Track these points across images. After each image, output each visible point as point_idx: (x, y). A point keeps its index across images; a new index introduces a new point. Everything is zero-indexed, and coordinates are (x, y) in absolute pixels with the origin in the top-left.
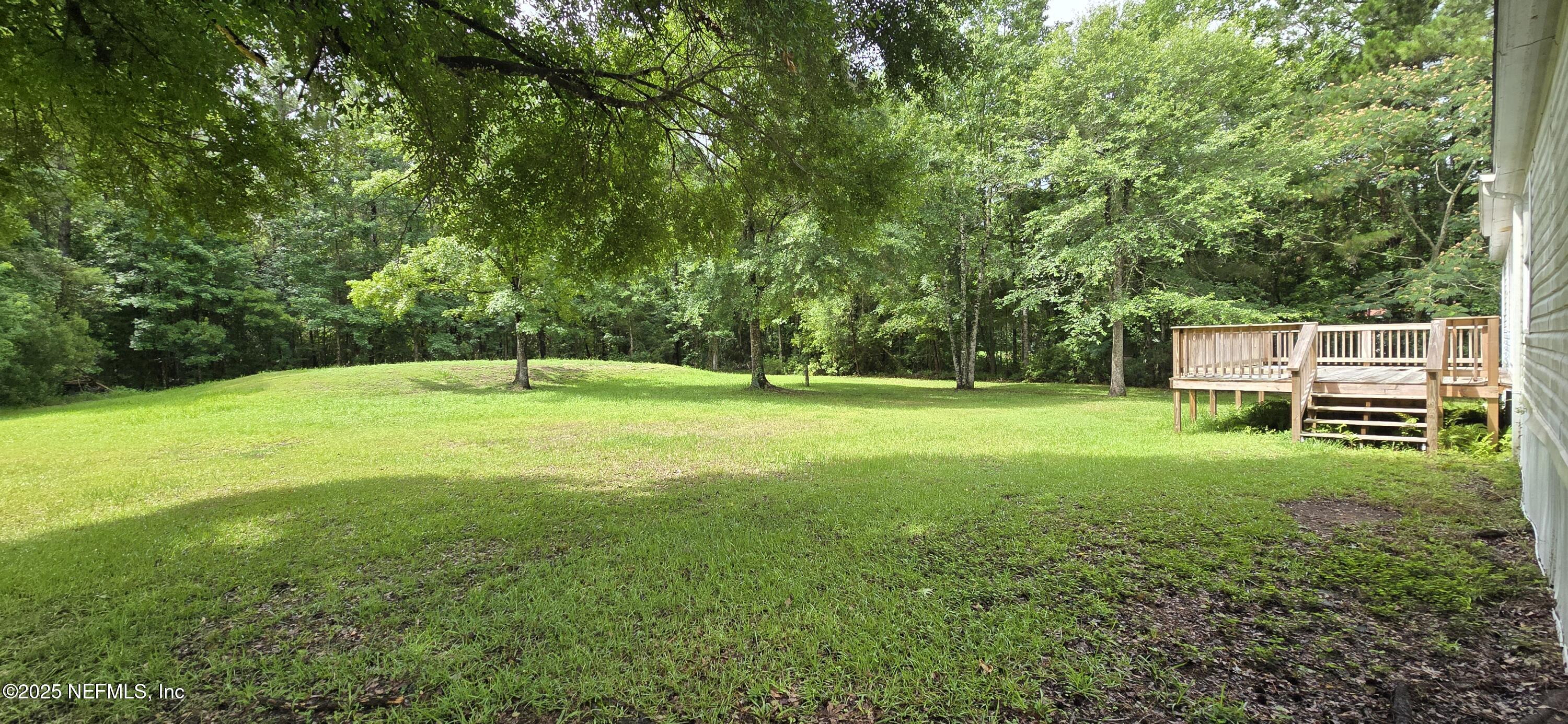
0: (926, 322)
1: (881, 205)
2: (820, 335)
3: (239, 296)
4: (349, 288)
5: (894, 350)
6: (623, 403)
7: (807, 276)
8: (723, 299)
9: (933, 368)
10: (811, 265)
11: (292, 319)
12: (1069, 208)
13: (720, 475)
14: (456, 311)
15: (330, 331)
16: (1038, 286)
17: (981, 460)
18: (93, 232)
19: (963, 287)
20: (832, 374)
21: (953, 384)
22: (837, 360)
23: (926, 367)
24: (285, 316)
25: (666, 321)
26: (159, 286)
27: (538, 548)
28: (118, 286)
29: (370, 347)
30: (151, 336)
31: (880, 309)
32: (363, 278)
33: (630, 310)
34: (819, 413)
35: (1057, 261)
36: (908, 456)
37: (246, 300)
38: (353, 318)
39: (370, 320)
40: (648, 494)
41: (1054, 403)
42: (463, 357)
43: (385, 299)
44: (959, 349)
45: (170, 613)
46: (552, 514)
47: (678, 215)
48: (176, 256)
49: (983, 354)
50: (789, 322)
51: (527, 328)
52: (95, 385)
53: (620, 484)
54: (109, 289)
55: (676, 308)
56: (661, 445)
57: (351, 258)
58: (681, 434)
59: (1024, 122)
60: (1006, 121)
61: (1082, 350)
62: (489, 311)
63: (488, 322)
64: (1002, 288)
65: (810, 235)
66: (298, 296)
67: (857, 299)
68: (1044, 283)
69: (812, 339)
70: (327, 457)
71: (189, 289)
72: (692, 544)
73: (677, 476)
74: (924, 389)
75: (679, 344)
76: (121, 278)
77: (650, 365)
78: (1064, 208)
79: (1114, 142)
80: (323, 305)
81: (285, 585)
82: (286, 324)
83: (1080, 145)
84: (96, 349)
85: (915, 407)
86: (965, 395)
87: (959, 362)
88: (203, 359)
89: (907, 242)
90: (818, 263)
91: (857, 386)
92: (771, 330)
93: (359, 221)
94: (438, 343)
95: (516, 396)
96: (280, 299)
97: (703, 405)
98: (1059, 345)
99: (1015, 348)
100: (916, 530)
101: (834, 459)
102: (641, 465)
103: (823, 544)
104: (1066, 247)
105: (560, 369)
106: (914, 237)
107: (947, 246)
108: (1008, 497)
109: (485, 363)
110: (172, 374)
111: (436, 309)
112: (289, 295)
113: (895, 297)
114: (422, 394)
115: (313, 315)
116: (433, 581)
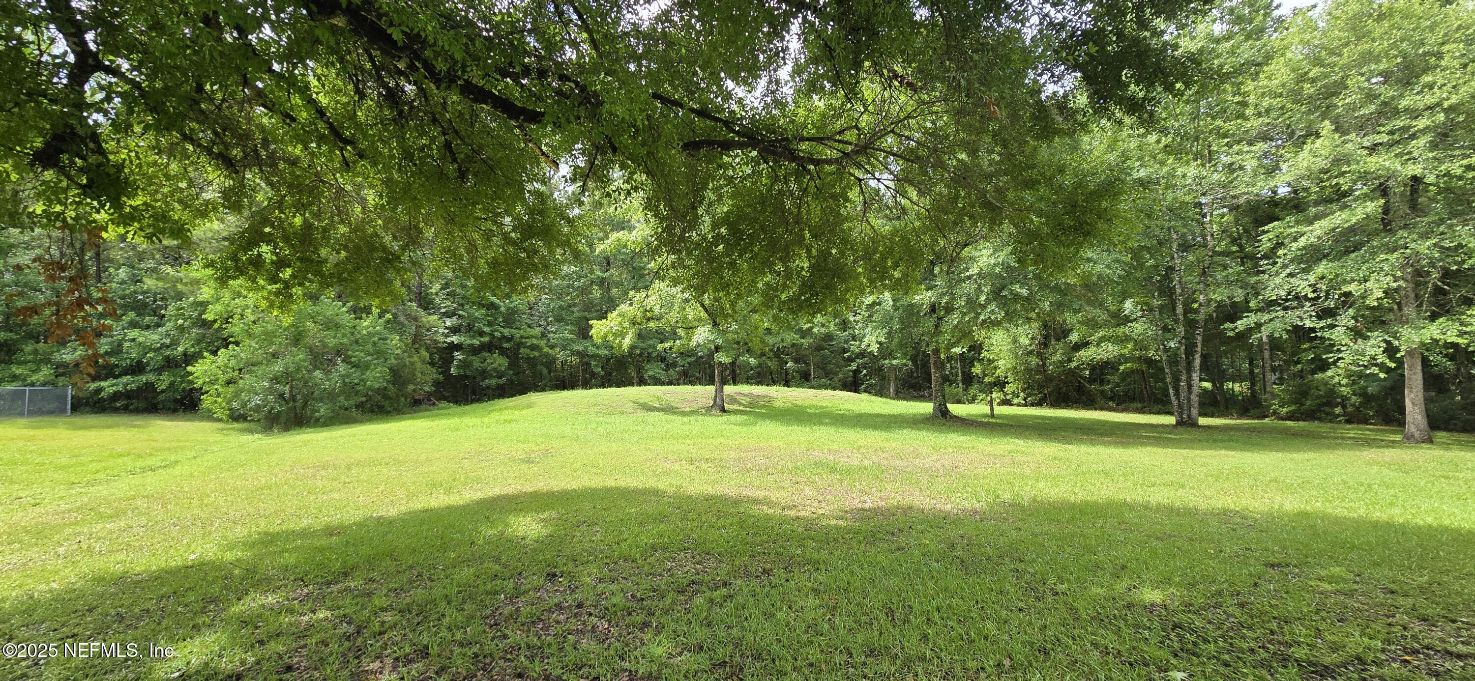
0: (1133, 350)
1: (1087, 234)
2: (1004, 364)
3: (517, 334)
4: (592, 327)
5: (1091, 380)
6: (808, 429)
7: (993, 306)
8: (902, 329)
9: (1142, 401)
10: (996, 294)
11: (551, 351)
12: (1326, 216)
13: (910, 508)
14: (667, 345)
15: (575, 360)
16: (1285, 309)
17: (1225, 515)
18: (433, 291)
19: (1180, 309)
20: (1019, 405)
21: (1171, 420)
22: (1024, 390)
23: (1133, 399)
24: (546, 349)
25: (845, 351)
26: (470, 328)
27: (746, 566)
28: (446, 328)
29: (602, 373)
30: (464, 364)
31: (1074, 337)
32: (600, 319)
33: (811, 341)
34: (1011, 447)
35: (1312, 278)
36: (1125, 503)
37: (522, 337)
38: (591, 350)
39: (604, 352)
40: (841, 522)
41: (1319, 448)
42: (670, 383)
43: (615, 335)
44: (1176, 380)
45: (482, 588)
46: (755, 534)
47: (868, 256)
48: (481, 305)
49: (1207, 385)
50: (969, 351)
51: (723, 358)
52: (429, 400)
53: (813, 510)
54: (441, 331)
55: (854, 338)
56: (848, 472)
57: (591, 301)
58: (866, 463)
59: (1255, 124)
60: (1230, 126)
61: (1354, 383)
62: (693, 343)
63: (690, 353)
64: (1233, 312)
65: (995, 265)
66: (555, 333)
67: (1045, 326)
68: (1295, 304)
69: (996, 368)
70: (577, 465)
71: (487, 329)
72: (893, 582)
73: (867, 506)
74: (1132, 424)
75: (856, 372)
76: (449, 323)
77: (830, 392)
78: (1318, 217)
79: (1391, 133)
80: (571, 340)
81: (554, 575)
82: (547, 355)
83: (1338, 142)
84: (433, 374)
85: (1125, 445)
86: (1186, 434)
87: (1177, 394)
88: (494, 382)
89: (1108, 267)
90: (1004, 293)
91: (1050, 418)
92: (949, 359)
93: (599, 273)
94: (653, 370)
95: (714, 419)
96: (543, 335)
97: (885, 434)
98: (1319, 376)
99: (1252, 377)
100: (1152, 595)
101: (1035, 500)
102: (830, 492)
103: (1038, 599)
104: (1324, 262)
105: (750, 395)
106: (1117, 261)
107: (1156, 267)
108: (1273, 566)
109: (688, 388)
110: (474, 393)
111: (651, 342)
112: (549, 332)
113: (1092, 324)
114: (641, 414)
115: (564, 348)
116: (663, 587)
